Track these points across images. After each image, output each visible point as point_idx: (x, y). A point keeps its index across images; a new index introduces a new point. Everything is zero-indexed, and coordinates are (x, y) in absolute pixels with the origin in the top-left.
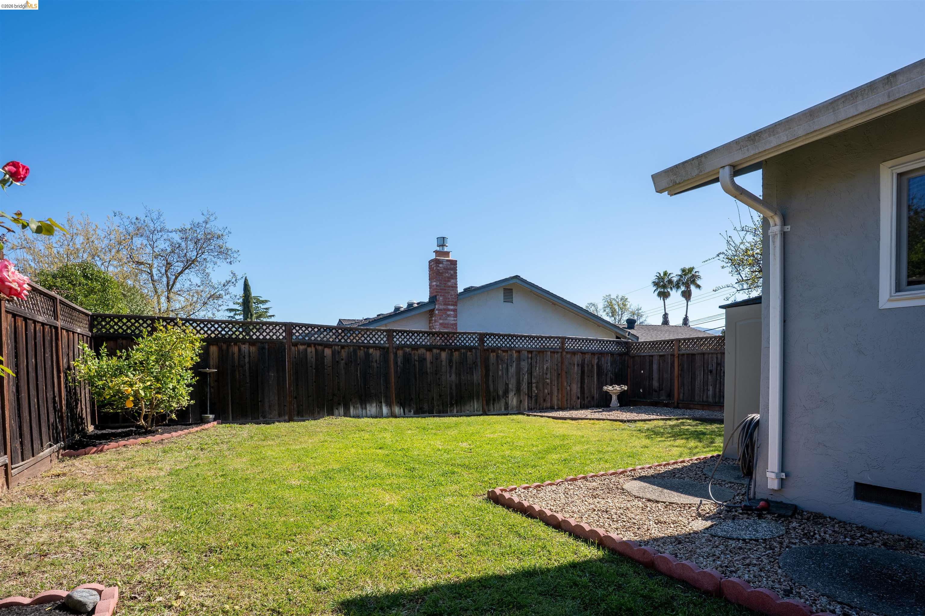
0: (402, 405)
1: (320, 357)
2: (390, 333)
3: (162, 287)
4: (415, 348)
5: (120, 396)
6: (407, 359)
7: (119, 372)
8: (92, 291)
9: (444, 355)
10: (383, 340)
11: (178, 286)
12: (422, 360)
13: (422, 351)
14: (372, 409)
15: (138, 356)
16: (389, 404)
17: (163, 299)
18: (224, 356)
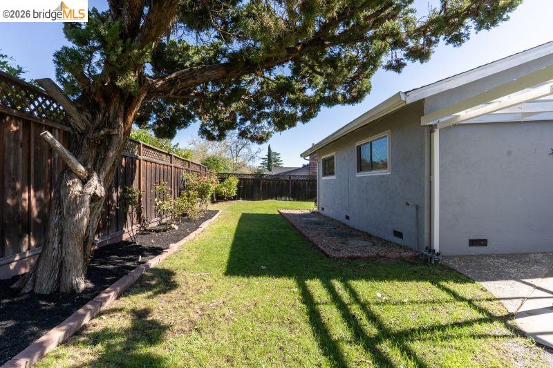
0: (292, 197)
1: (269, 183)
2: (290, 176)
3: (234, 155)
4: (297, 181)
5: (222, 192)
6: (295, 184)
7: (221, 187)
8: (215, 164)
9: (307, 183)
10: (288, 178)
11: (240, 154)
12: (300, 184)
13: (299, 182)
14: (284, 198)
15: (225, 184)
16: (289, 198)
17: (235, 159)
18: (245, 183)
